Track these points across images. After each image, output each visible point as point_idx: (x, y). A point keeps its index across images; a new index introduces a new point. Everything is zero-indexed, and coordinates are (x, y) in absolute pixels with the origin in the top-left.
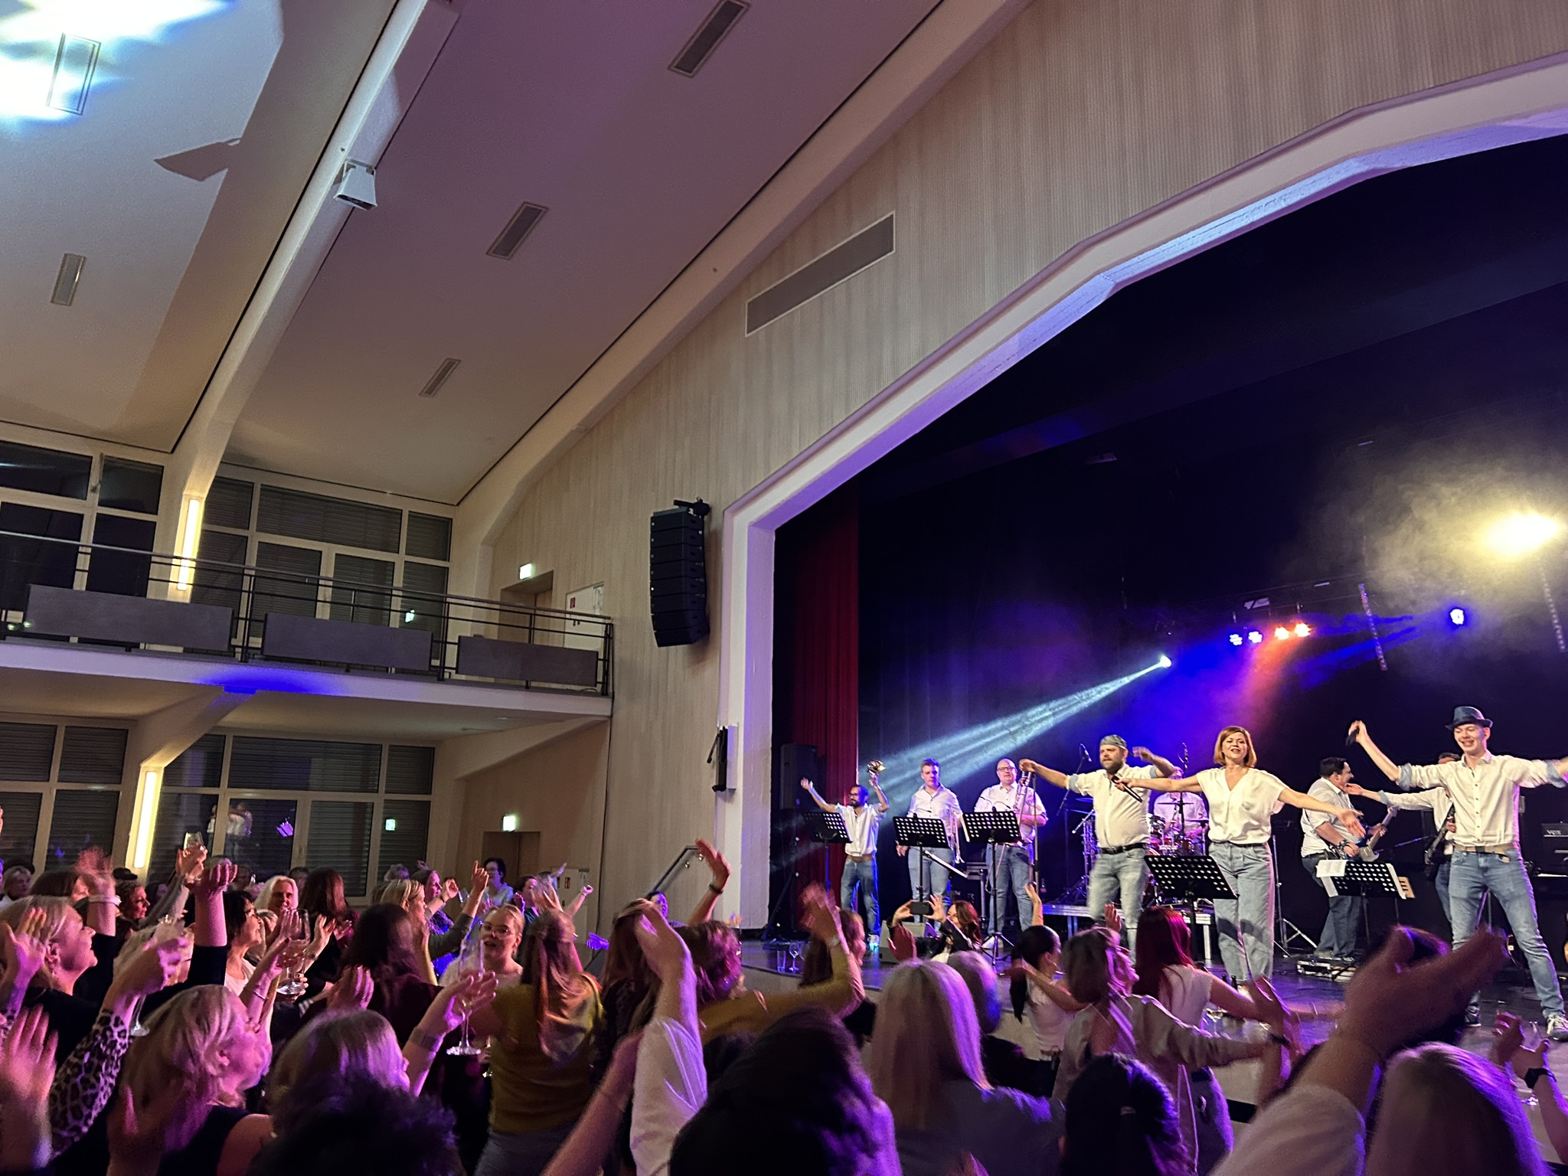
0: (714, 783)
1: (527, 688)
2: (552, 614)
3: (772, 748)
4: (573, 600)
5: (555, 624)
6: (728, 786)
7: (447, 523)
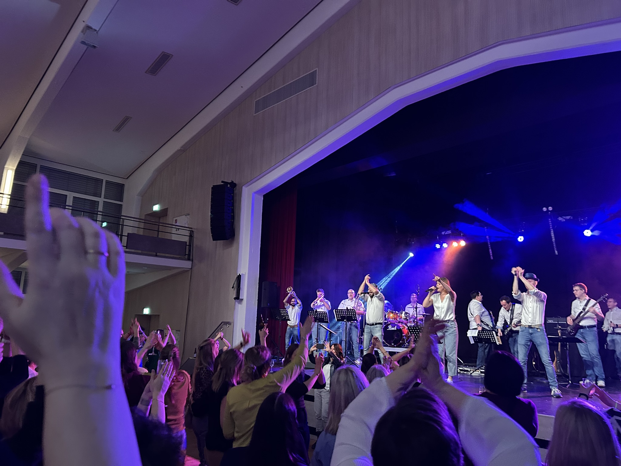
0: (235, 297)
1: (156, 256)
2: (167, 225)
3: (259, 283)
4: (176, 220)
5: (168, 230)
6: (240, 298)
7: (122, 186)
